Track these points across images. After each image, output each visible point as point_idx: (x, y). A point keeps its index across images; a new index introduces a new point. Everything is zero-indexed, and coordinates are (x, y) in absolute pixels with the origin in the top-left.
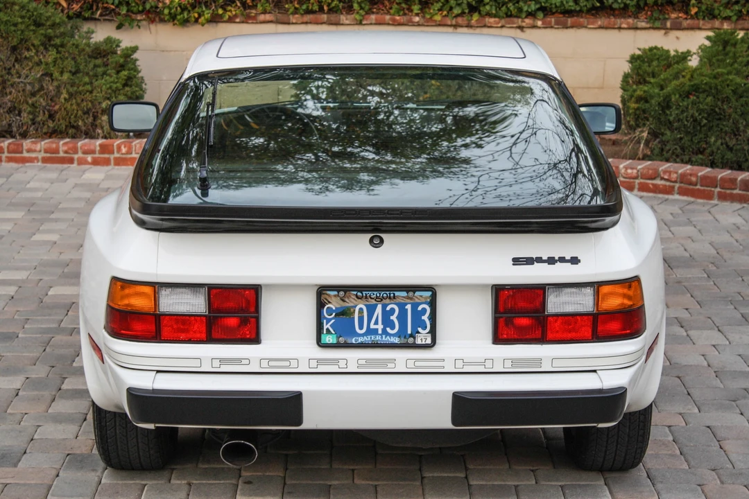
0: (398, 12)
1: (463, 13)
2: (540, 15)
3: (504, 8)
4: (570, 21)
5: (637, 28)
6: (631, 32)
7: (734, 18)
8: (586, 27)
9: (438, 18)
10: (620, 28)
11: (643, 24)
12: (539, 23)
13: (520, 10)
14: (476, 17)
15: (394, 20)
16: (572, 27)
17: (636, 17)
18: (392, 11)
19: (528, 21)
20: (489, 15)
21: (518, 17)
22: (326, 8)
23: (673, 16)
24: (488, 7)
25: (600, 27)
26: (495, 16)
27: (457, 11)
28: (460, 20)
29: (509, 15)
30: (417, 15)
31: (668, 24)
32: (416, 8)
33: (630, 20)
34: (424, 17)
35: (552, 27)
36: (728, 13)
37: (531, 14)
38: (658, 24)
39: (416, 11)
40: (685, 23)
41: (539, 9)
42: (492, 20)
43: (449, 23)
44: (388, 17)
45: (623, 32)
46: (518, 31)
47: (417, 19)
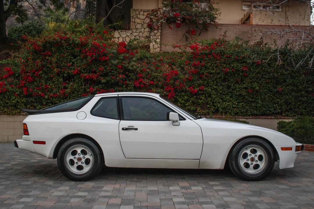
0: (220, 115)
1: (234, 115)
2: (251, 116)
3: (243, 114)
4: (257, 117)
5: (272, 119)
6: (270, 120)
7: (293, 116)
8: (261, 118)
9: (228, 116)
10: (268, 119)
11: (273, 118)
12: (251, 117)
13: (247, 114)
14: (237, 116)
15: (219, 117)
16: (257, 118)
17: (271, 116)
18: (218, 115)
19: (248, 117)
20: (240, 115)
21: (246, 116)
22: (204, 114)
23: (279, 116)
24: (240, 114)
25: (264, 118)
26: (241, 116)
27: (233, 115)
28: (233, 117)
29: (244, 116)
30: (224, 115)
31: (279, 118)
32: (224, 114)
33: (270, 117)
34: (225, 116)
35: (253, 118)
36: (291, 115)
37: (249, 115)
38: (276, 118)
39: (223, 115)
40: (282, 117)
41: (251, 114)
42: (240, 117)
43: (231, 117)
44: (217, 116)
45: (269, 119)
46: (246, 119)
47: (224, 116)
